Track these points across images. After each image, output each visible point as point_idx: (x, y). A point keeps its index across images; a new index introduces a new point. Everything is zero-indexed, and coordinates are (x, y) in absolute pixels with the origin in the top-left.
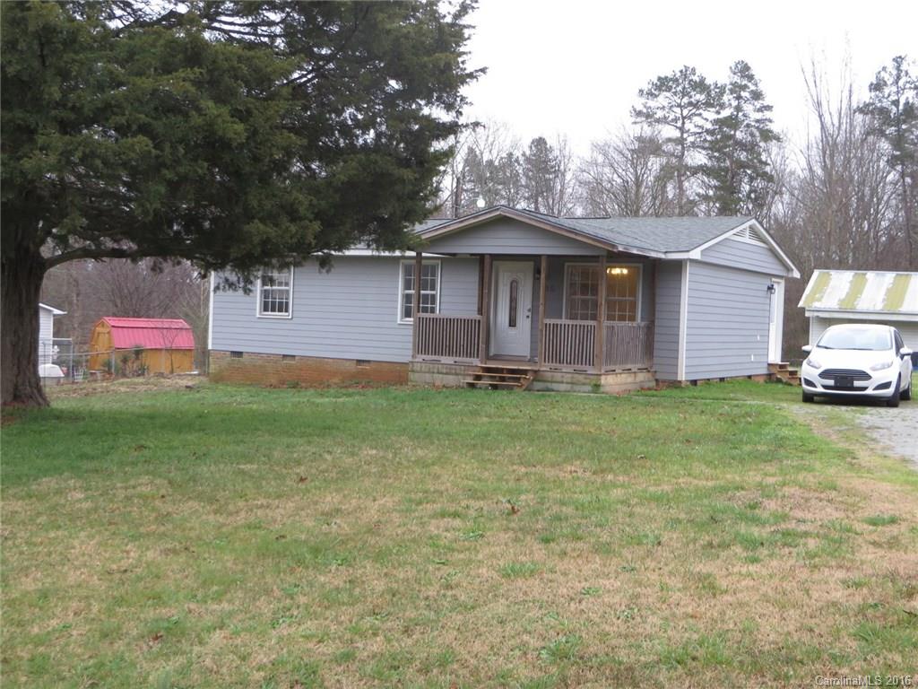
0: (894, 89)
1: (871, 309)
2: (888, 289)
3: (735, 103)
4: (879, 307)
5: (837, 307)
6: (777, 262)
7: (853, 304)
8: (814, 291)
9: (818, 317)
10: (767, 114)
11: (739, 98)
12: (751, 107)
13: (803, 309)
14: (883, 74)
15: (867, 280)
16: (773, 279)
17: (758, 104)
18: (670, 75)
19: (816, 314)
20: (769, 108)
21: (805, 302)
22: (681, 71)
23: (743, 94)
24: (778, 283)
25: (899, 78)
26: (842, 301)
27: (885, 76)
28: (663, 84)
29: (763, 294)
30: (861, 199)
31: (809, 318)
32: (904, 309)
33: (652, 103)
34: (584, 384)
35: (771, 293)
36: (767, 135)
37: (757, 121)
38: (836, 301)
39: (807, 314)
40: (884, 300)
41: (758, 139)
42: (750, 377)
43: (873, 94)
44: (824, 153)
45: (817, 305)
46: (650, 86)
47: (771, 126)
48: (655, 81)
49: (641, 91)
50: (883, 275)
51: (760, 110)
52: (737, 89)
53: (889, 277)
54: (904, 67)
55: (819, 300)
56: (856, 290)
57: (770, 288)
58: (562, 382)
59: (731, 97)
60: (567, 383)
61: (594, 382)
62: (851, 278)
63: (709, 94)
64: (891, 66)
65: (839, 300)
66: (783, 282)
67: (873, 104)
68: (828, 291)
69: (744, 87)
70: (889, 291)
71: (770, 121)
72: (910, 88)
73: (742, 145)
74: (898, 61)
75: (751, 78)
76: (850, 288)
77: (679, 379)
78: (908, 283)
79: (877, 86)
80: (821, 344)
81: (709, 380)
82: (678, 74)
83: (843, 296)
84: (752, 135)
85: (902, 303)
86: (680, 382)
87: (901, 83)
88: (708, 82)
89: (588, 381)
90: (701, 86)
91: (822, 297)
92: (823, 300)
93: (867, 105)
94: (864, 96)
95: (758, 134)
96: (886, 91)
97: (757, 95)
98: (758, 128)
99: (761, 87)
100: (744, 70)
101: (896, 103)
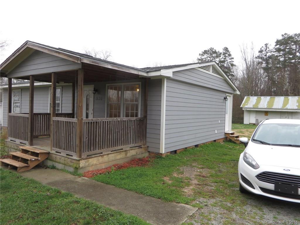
0: (265, 52)
1: (263, 108)
2: (268, 101)
3: (224, 57)
4: (266, 107)
5: (252, 107)
6: (229, 87)
7: (257, 106)
8: (245, 102)
9: (246, 110)
10: (233, 60)
11: (225, 56)
12: (228, 58)
13: (242, 108)
14: (262, 48)
15: (261, 99)
16: (227, 94)
17: (230, 58)
18: (207, 50)
19: (246, 109)
20: (233, 58)
21: (242, 106)
22: (210, 49)
23: (226, 55)
24: (230, 96)
25: (266, 49)
26: (254, 105)
27: (263, 49)
28: (205, 52)
29: (222, 101)
30: (256, 82)
31: (243, 110)
32: (274, 107)
33: (203, 57)
34: (70, 166)
35: (226, 101)
36: (232, 65)
37: (230, 62)
38: (252, 105)
39: (243, 109)
40: (267, 105)
41: (230, 66)
42: (215, 141)
43: (259, 53)
44: (247, 71)
45: (246, 106)
46: (202, 53)
47: (233, 63)
48: (203, 51)
49: (200, 54)
50: (266, 97)
51: (230, 59)
52: (224, 54)
53: (268, 98)
54: (268, 46)
55: (247, 105)
56: (258, 102)
57: (225, 98)
58: (60, 163)
59: (223, 56)
60: (62, 164)
61: (75, 166)
62: (256, 99)
63: (217, 54)
64: (264, 46)
65: (253, 105)
66: (232, 96)
67: (260, 56)
68: (249, 102)
69: (226, 53)
70: (268, 102)
71: (233, 62)
72: (269, 52)
73: (226, 68)
74: (266, 45)
75: (228, 51)
76: (256, 102)
77: (161, 152)
78: (275, 99)
79: (261, 51)
80: (255, 138)
81: (186, 148)
82: (209, 49)
83: (254, 104)
84: (229, 65)
85: (273, 106)
86: (162, 154)
87: (267, 50)
88: (217, 51)
89: (72, 164)
90: (215, 52)
91: (248, 104)
92: (248, 105)
93: (258, 56)
94: (257, 54)
95: (230, 65)
96: (263, 53)
97: (230, 55)
98: (230, 63)
99: (231, 53)
100: (226, 49)
101: (266, 55)
